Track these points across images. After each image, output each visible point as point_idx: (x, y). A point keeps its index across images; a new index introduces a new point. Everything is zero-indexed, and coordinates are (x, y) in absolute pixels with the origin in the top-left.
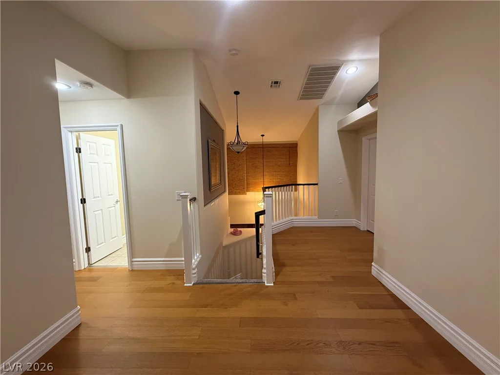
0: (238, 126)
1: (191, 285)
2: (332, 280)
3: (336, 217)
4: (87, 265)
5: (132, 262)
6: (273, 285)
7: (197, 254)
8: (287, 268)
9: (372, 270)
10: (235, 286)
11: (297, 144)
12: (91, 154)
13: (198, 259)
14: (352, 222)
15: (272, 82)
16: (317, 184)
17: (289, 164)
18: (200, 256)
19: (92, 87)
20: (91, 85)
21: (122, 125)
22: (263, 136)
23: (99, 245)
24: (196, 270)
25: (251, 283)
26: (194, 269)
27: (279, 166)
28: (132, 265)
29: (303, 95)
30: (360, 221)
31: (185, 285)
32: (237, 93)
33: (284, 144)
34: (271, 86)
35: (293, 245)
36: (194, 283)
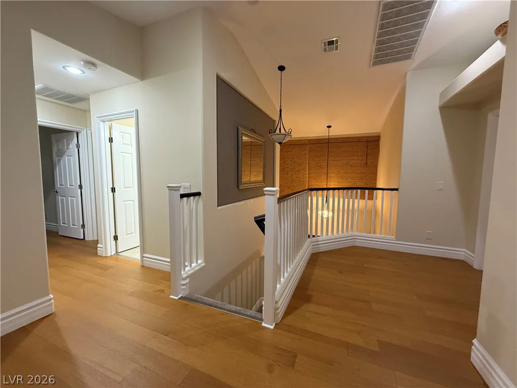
0: (281, 111)
1: (176, 298)
2: (376, 349)
3: (428, 240)
4: (114, 252)
5: (143, 257)
6: (272, 327)
7: (199, 262)
8: (311, 307)
9: (472, 354)
10: (223, 314)
11: (379, 137)
12: (123, 144)
13: (197, 268)
14: (460, 253)
15: (324, 43)
16: (397, 190)
17: (366, 164)
18: (203, 264)
19: (96, 67)
20: (94, 64)
21: (138, 110)
22: (329, 127)
23: (127, 234)
24: (188, 280)
25: (246, 315)
26: (184, 279)
27: (351, 166)
28: (142, 261)
29: (376, 57)
30: (474, 253)
31: (171, 296)
32: (281, 68)
33: (360, 137)
34: (325, 50)
35: (341, 272)
36: (182, 297)
